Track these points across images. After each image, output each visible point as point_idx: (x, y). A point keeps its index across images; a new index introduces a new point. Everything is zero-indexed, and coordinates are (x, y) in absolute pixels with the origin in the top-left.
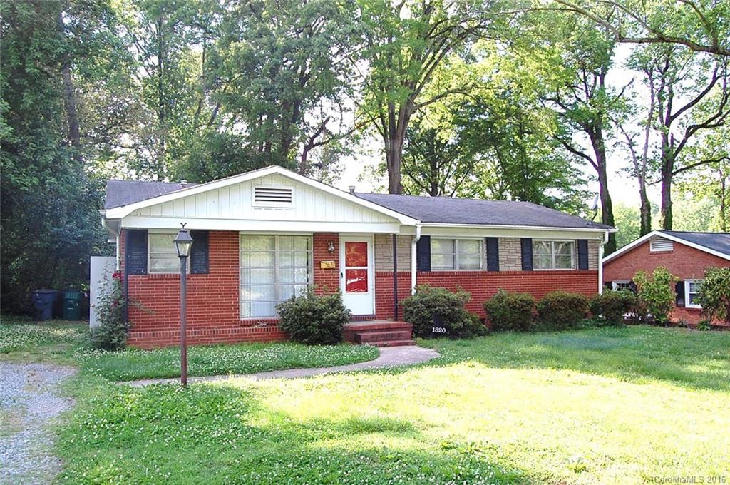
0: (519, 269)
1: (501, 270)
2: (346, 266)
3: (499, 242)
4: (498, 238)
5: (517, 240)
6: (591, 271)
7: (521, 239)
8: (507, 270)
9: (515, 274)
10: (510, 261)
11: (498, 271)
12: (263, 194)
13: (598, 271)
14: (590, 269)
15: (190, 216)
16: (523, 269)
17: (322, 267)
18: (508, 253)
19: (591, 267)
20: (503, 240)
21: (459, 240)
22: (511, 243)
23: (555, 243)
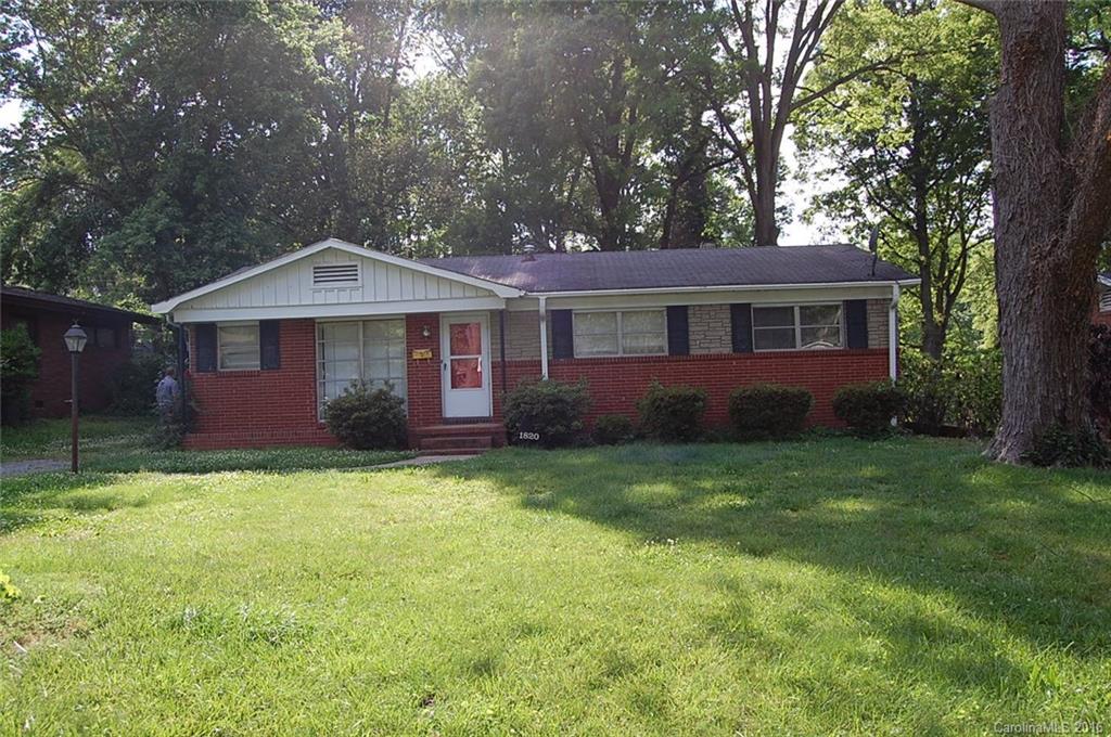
0: (727, 350)
1: (692, 352)
2: (452, 354)
3: (689, 312)
4: (687, 306)
5: (724, 307)
6: (872, 350)
7: (731, 304)
8: (705, 352)
9: (719, 358)
10: (710, 339)
11: (688, 354)
12: (323, 273)
13: (888, 349)
14: (870, 347)
15: (245, 305)
16: (734, 351)
17: (415, 357)
18: (706, 328)
19: (873, 344)
20: (697, 308)
21: (623, 313)
22: (712, 313)
23: (801, 308)
